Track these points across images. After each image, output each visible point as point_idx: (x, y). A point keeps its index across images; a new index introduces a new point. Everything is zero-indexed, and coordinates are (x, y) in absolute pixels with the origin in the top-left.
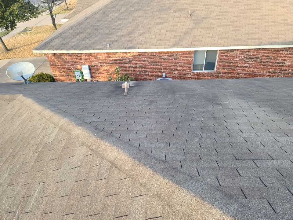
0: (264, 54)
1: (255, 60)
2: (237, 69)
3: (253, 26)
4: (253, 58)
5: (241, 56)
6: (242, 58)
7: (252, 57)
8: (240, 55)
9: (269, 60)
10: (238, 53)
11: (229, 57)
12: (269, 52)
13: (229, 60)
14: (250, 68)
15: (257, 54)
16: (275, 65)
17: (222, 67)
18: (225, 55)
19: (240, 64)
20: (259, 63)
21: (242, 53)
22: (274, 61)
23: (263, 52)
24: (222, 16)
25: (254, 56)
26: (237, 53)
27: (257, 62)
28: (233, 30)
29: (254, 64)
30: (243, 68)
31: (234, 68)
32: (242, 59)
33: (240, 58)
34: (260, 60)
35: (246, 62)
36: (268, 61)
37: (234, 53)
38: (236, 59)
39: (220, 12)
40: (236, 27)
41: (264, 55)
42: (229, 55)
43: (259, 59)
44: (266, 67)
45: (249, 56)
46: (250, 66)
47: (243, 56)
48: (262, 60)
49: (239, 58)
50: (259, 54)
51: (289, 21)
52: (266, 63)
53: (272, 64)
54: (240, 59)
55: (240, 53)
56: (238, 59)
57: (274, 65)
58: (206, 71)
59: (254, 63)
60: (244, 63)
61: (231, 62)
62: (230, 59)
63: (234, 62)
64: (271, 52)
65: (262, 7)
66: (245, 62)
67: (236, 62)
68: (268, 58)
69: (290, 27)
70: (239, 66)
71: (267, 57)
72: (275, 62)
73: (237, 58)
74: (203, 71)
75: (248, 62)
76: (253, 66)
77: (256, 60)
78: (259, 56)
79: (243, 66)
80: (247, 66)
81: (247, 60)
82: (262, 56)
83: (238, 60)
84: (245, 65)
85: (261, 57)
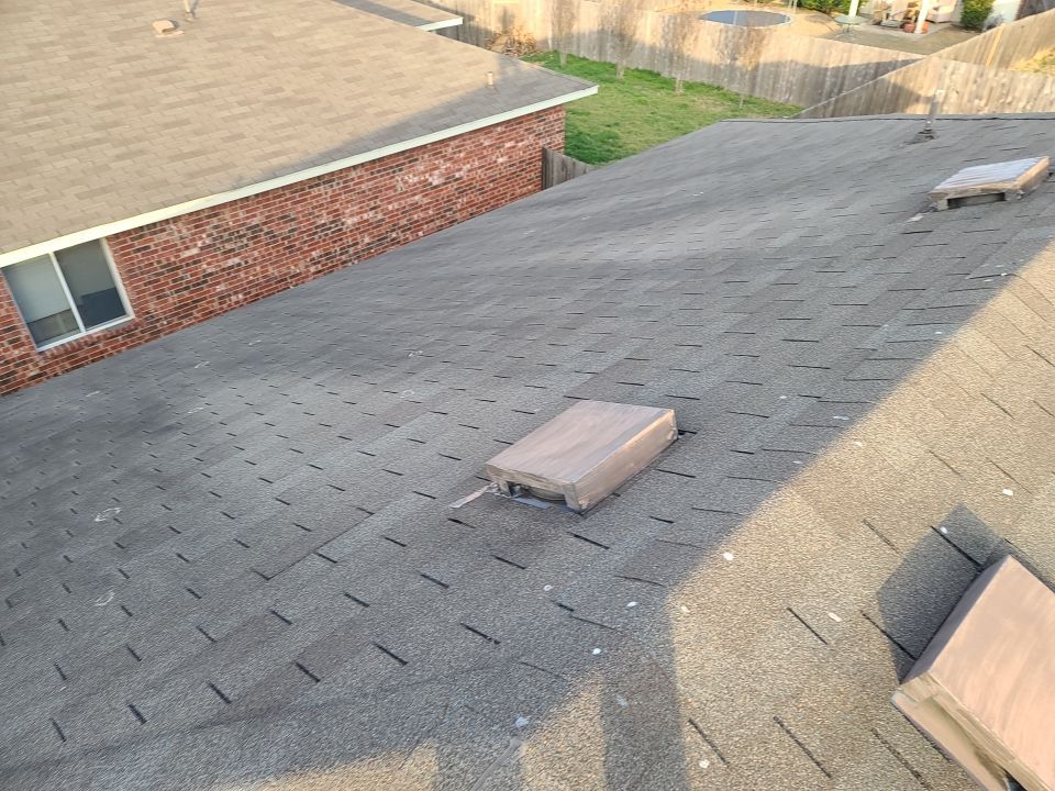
0: (269, 211)
1: (253, 238)
2: (210, 286)
3: (187, 128)
4: (241, 233)
5: (201, 238)
6: (204, 243)
7: (238, 232)
8: (193, 235)
9: (293, 225)
10: (184, 231)
11: (156, 251)
12: (280, 202)
13: (165, 263)
14: (251, 266)
15: (248, 218)
16: (320, 237)
17: (153, 294)
18: (139, 250)
19: (209, 264)
20: (267, 244)
21: (196, 227)
22: (311, 224)
23: (265, 206)
24: (47, 112)
25: (240, 226)
26: (179, 232)
27: (260, 241)
28: (119, 157)
29: (256, 253)
30: (229, 274)
31: (198, 284)
32: (209, 246)
33: (200, 244)
34: (268, 233)
35: (228, 253)
36: (293, 230)
37: (168, 234)
38: (187, 254)
39: (34, 102)
40: (125, 142)
41: (272, 215)
42: (151, 244)
43: (261, 230)
44: (298, 250)
45: (225, 230)
46: (246, 262)
47: (204, 236)
48: (272, 232)
49: (195, 246)
50: (254, 216)
51: (288, 92)
52: (289, 237)
53: (310, 235)
54: (202, 248)
55: (189, 229)
56: (195, 251)
57: (316, 237)
58: (97, 330)
59: (254, 249)
60: (220, 257)
61: (178, 268)
62: (168, 259)
63: (187, 265)
64: (286, 200)
65: (185, 61)
66: (225, 253)
67: (195, 263)
68: (286, 222)
69: (300, 109)
70: (209, 271)
71: (282, 218)
72: (316, 228)
73: (187, 248)
74: (83, 333)
75: (233, 250)
76: (255, 259)
77: (256, 237)
78: (255, 221)
79: (223, 270)
80: (239, 265)
81: (228, 246)
82: (267, 217)
83: (198, 255)
84: (230, 262)
85: (265, 223)
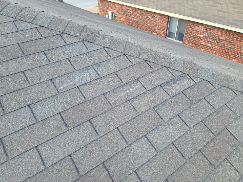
0: (227, 37)
1: (218, 42)
2: (200, 47)
4: (216, 39)
5: (205, 34)
6: (205, 35)
7: (215, 38)
8: (204, 31)
9: (232, 47)
10: (203, 29)
11: (194, 30)
12: (232, 37)
13: (194, 34)
14: (213, 50)
15: (220, 36)
16: (239, 56)
17: (188, 40)
18: (191, 28)
19: (203, 41)
20: (221, 47)
21: (206, 30)
22: (238, 50)
23: (227, 36)
25: (217, 37)
26: (202, 29)
27: (219, 45)
29: (216, 47)
30: (206, 48)
31: (198, 45)
32: (206, 37)
33: (204, 35)
34: (223, 44)
35: (209, 42)
36: (231, 48)
37: (199, 28)
38: (200, 35)
41: (228, 39)
42: (194, 28)
43: (222, 42)
44: (229, 55)
45: (212, 35)
46: (212, 48)
47: (206, 33)
48: (225, 44)
49: (203, 35)
50: (222, 36)
52: (229, 49)
53: (236, 53)
54: (204, 36)
55: (204, 29)
56: (202, 36)
57: (238, 55)
58: (177, 41)
59: (216, 46)
60: (207, 42)
61: (196, 38)
62: (195, 34)
63: (198, 38)
64: (235, 37)
66: (208, 41)
67: (200, 39)
68: (231, 44)
70: (202, 43)
71: (230, 42)
72: (239, 53)
73: (201, 34)
74: (174, 40)
75: (211, 42)
76: (215, 49)
77: (219, 43)
78: (222, 38)
79: (205, 45)
80: (210, 47)
81: (210, 40)
82: (226, 39)
83: (202, 38)
84: (208, 45)
85: (224, 40)
